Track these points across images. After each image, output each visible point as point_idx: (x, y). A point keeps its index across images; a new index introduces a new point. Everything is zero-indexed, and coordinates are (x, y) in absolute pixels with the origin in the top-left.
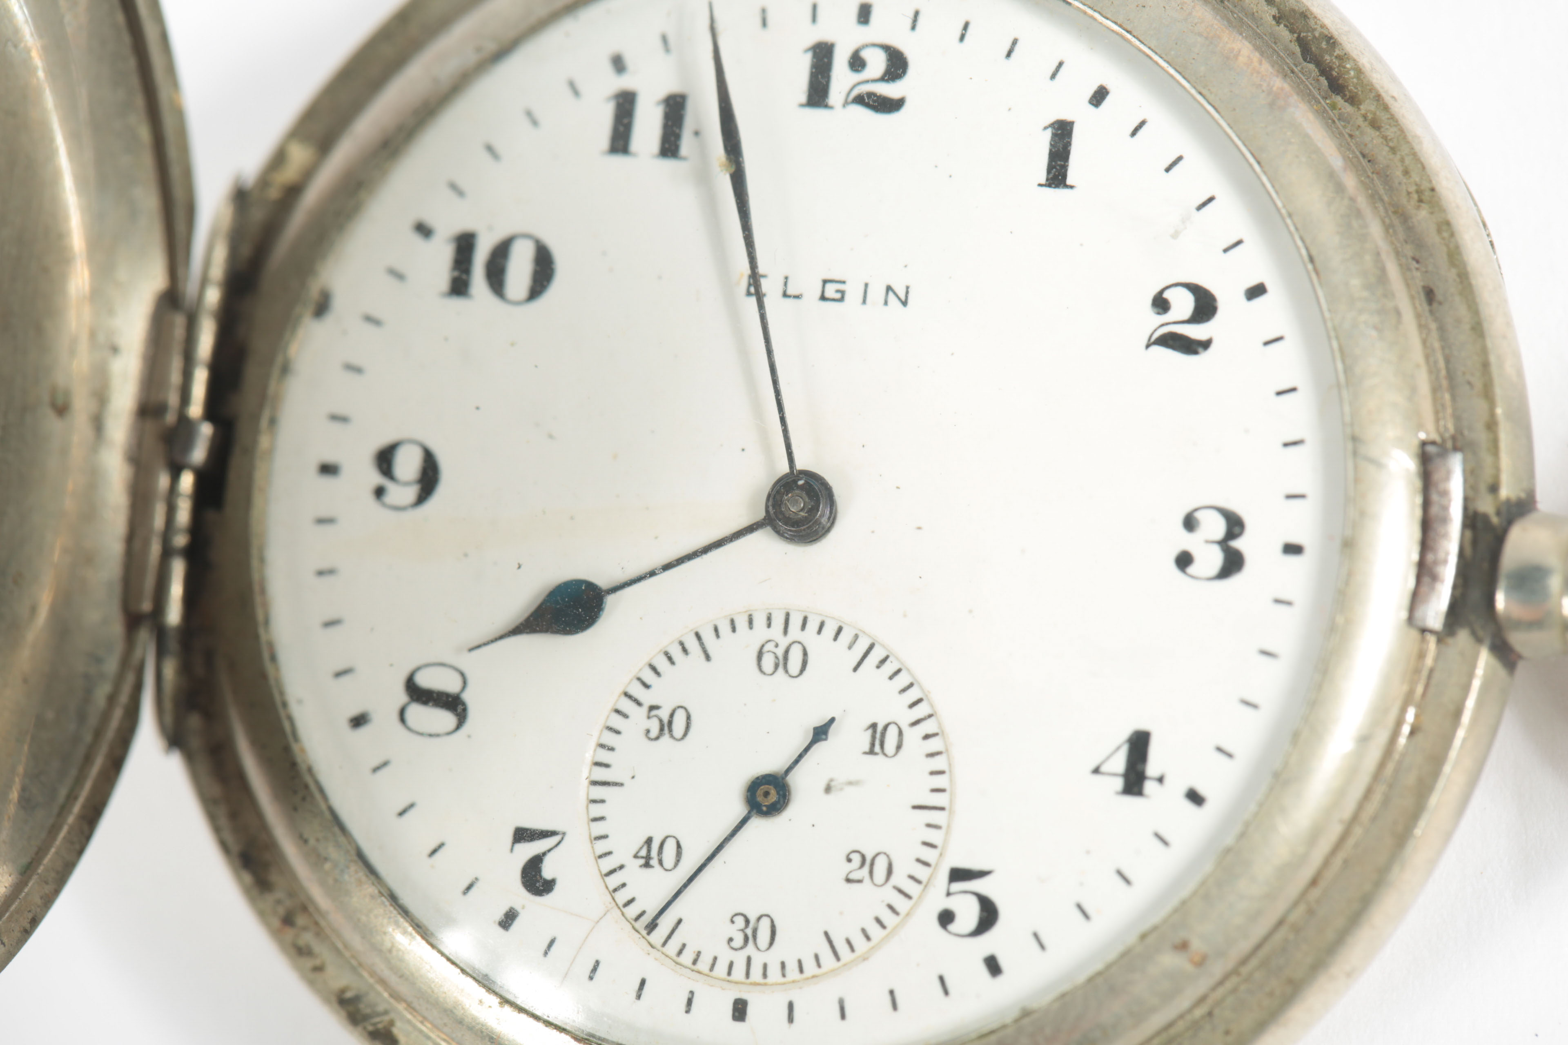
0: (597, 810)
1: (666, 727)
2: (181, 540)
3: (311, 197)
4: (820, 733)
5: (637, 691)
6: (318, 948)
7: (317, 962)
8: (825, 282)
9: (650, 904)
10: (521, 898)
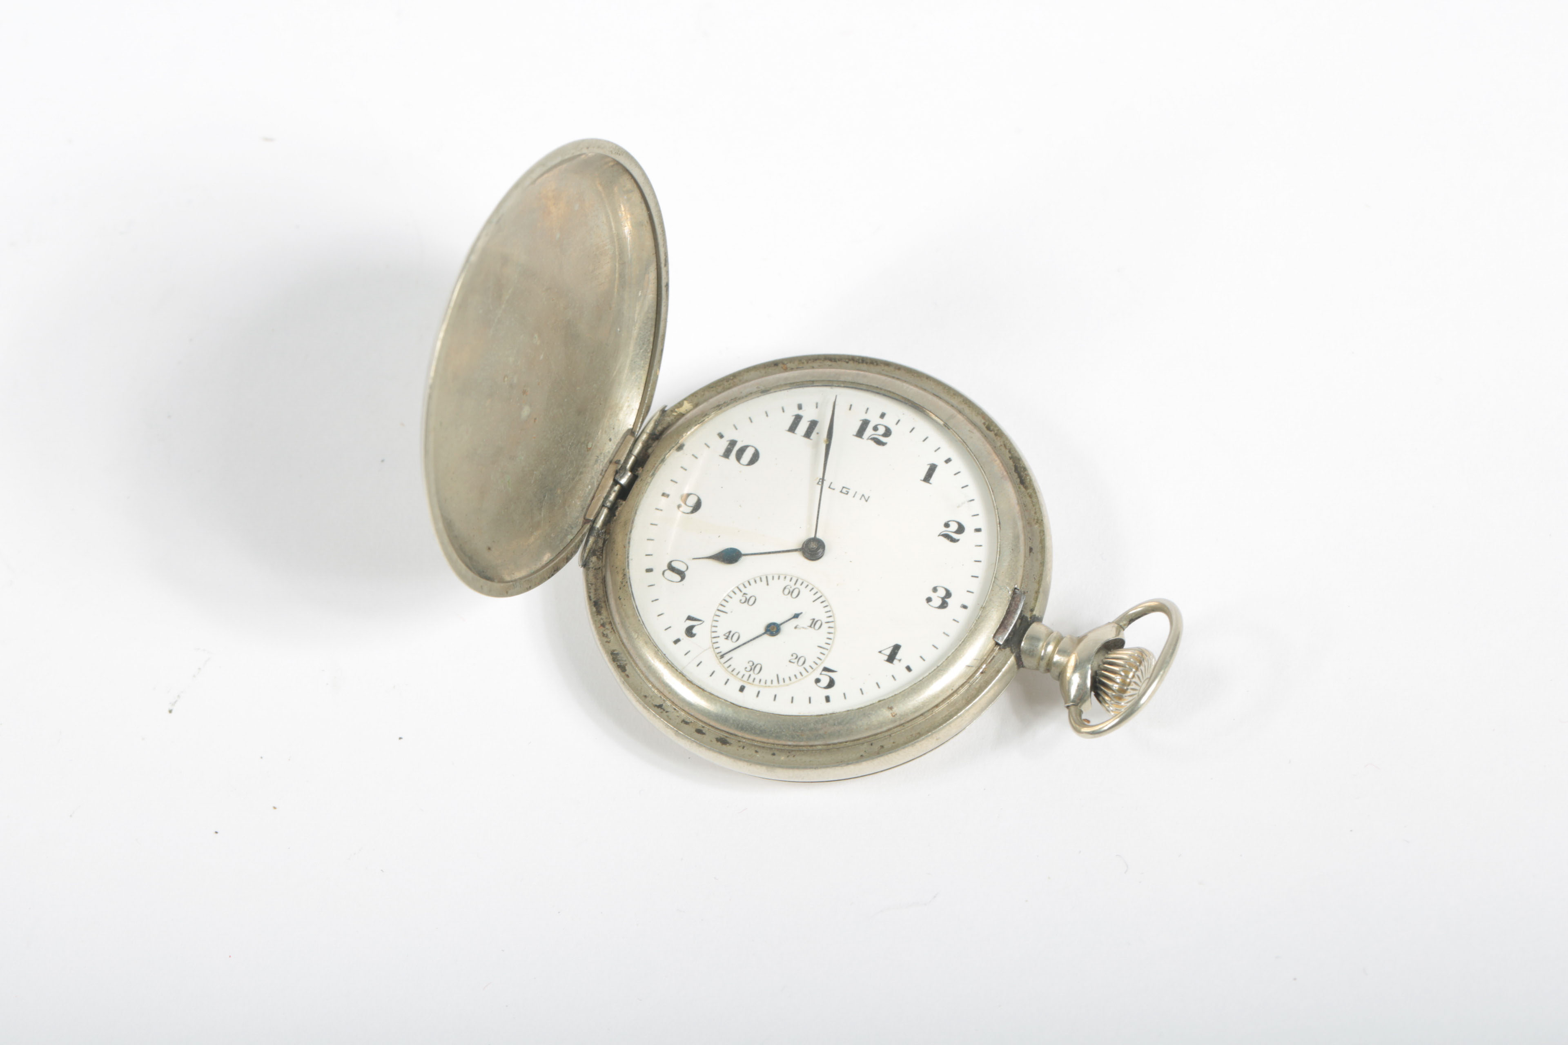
0: (716, 618)
1: (747, 601)
2: (608, 504)
3: (688, 416)
4: (796, 616)
5: (742, 587)
6: (610, 635)
7: (608, 640)
8: (843, 487)
9: (724, 650)
10: (682, 635)
